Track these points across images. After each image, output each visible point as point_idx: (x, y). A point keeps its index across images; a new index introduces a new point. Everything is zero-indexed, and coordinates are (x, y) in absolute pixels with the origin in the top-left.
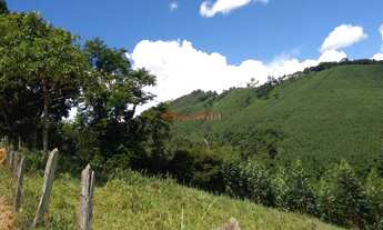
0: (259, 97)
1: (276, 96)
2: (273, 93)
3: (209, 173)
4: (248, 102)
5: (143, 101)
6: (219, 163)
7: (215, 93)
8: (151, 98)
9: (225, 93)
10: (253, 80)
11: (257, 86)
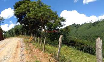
0: (94, 26)
1: (99, 26)
2: (98, 24)
3: (81, 47)
4: (90, 27)
5: (62, 26)
6: (83, 44)
7: (79, 25)
8: (64, 25)
9: (83, 25)
10: (91, 21)
11: (93, 22)
